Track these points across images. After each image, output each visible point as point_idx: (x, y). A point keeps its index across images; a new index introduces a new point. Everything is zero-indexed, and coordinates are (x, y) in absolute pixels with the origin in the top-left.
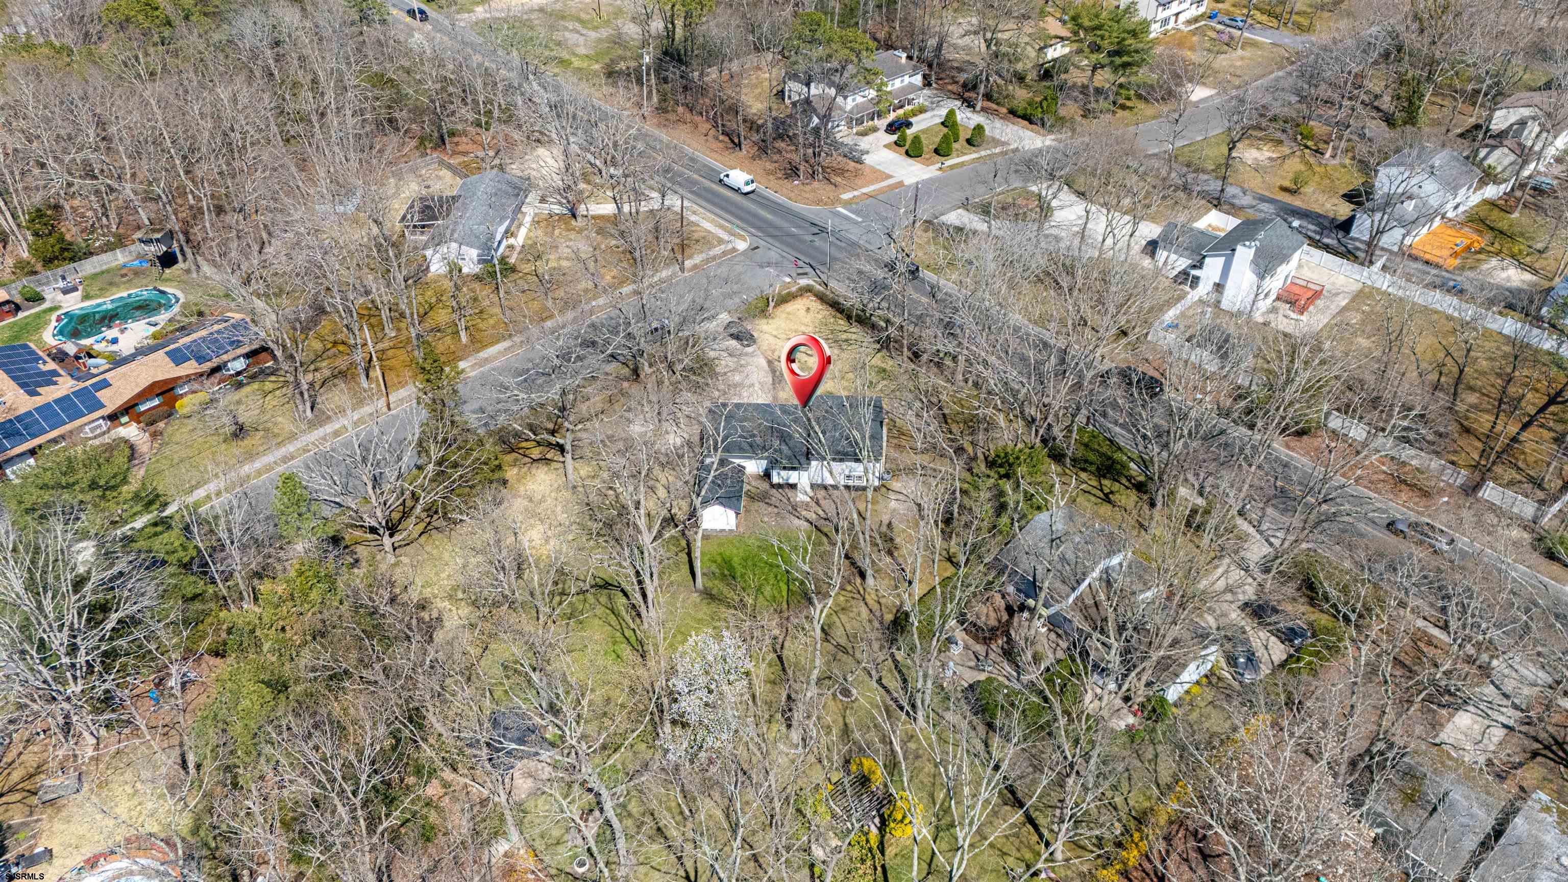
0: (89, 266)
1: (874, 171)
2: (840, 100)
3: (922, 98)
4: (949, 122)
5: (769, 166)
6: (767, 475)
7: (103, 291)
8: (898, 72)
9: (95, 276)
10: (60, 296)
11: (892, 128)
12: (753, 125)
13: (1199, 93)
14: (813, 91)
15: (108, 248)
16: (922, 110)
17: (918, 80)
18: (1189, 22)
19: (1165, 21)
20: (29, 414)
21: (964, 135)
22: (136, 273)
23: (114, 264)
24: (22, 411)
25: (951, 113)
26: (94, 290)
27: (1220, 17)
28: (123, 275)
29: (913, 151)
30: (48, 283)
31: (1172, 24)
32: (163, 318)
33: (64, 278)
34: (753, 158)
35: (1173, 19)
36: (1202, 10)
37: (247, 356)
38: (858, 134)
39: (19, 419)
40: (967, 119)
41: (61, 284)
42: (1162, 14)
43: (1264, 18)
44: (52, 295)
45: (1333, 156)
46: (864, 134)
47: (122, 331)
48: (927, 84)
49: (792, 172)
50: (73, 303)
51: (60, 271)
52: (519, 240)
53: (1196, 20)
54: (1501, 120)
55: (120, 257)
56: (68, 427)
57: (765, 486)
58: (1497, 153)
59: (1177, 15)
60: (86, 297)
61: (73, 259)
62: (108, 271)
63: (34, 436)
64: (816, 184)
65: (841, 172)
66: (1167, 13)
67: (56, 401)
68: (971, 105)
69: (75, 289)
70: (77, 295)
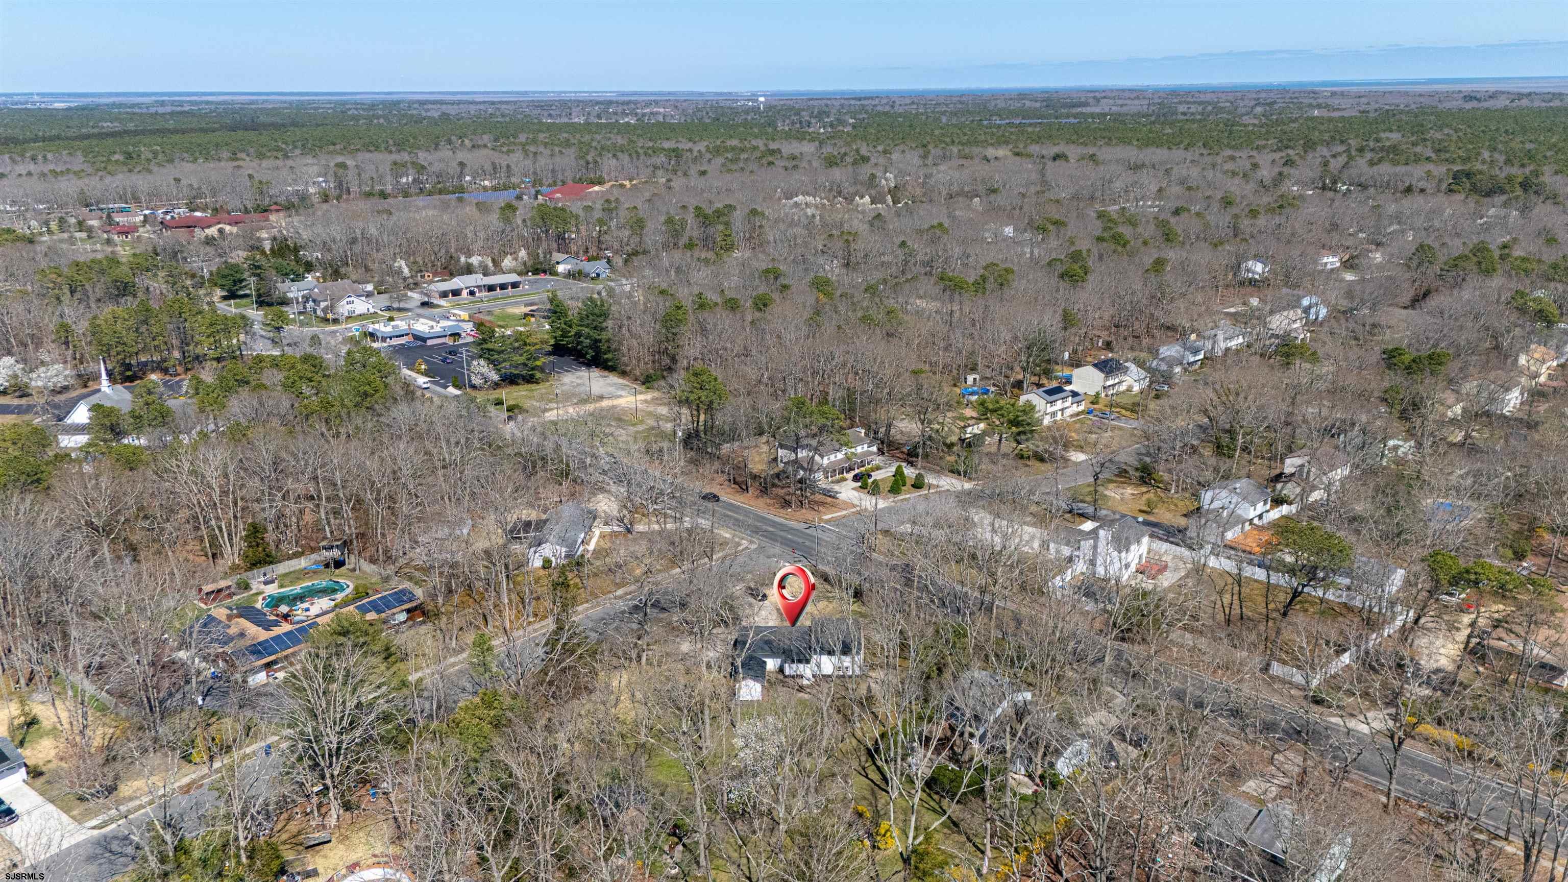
0: (282, 568)
1: (844, 502)
2: (817, 458)
3: (878, 460)
4: (899, 473)
5: (769, 501)
6: (781, 670)
7: (292, 583)
8: (860, 442)
9: (286, 575)
10: (262, 587)
11: (856, 478)
12: (755, 477)
13: (1078, 457)
14: (800, 455)
15: (297, 555)
16: (878, 468)
17: (874, 449)
18: (1072, 416)
19: (1054, 414)
20: (267, 641)
21: (909, 483)
22: (315, 572)
23: (298, 568)
24: (261, 639)
25: (899, 467)
26: (287, 582)
27: (1095, 413)
28: (305, 573)
29: (874, 490)
30: (253, 578)
31: (1059, 416)
32: (339, 596)
33: (265, 575)
34: (757, 497)
35: (1059, 413)
36: (1082, 408)
37: (408, 611)
38: (832, 482)
39: (260, 644)
40: (910, 472)
41: (262, 579)
42: (1050, 409)
43: (1128, 414)
44: (256, 586)
45: (1177, 492)
46: (838, 482)
47: (312, 604)
48: (881, 452)
49: (787, 504)
50: (272, 590)
51: (262, 570)
52: (591, 547)
53: (1078, 414)
54: (1291, 465)
55: (302, 563)
56: (290, 651)
57: (781, 677)
58: (1289, 485)
59: (1062, 410)
60: (281, 586)
61: (271, 563)
62: (294, 572)
63: (270, 655)
64: (804, 511)
65: (823, 504)
66: (1054, 409)
67: (285, 634)
68: (911, 464)
69: (272, 582)
70: (276, 584)
